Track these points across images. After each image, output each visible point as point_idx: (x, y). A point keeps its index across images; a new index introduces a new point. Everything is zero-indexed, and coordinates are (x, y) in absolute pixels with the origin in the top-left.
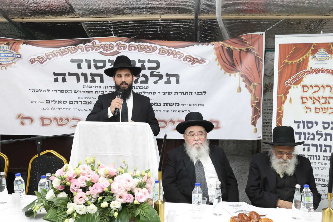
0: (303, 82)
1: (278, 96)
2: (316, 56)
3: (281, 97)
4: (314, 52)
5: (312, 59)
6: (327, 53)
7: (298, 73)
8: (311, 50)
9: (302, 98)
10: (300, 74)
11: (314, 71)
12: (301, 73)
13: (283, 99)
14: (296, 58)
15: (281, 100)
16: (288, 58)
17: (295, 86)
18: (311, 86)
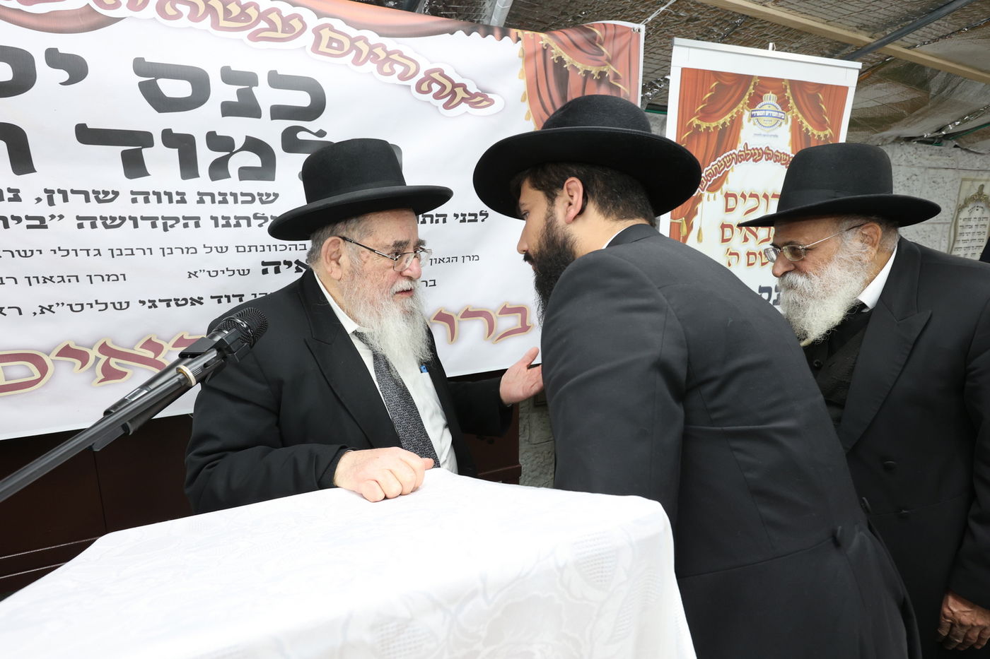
0: (727, 183)
1: (671, 223)
2: (759, 113)
3: (679, 224)
4: (755, 100)
5: (749, 121)
6: (779, 107)
7: (719, 159)
8: (748, 94)
9: (723, 226)
10: (722, 162)
11: (752, 155)
12: (726, 157)
13: (684, 230)
14: (718, 114)
15: (680, 233)
16: (700, 114)
17: (712, 195)
18: (743, 196)
